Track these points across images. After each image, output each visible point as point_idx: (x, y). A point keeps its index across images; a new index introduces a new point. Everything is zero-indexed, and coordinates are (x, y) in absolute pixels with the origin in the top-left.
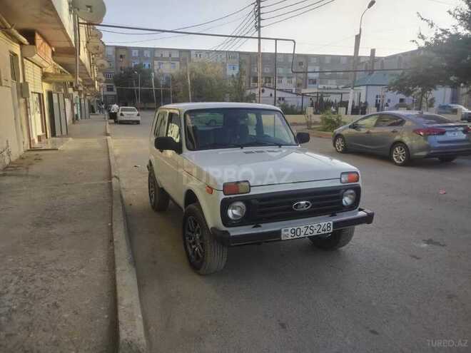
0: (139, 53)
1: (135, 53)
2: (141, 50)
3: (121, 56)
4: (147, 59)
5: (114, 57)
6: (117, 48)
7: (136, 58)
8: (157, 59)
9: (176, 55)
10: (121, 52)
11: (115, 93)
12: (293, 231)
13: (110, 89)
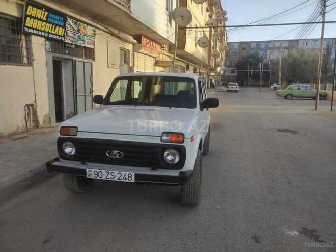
0: (257, 45)
1: (253, 46)
2: (258, 43)
3: (243, 49)
4: (261, 49)
5: (238, 49)
6: (241, 43)
7: (253, 49)
8: (271, 49)
9: (286, 45)
10: (243, 45)
11: (235, 74)
12: (96, 173)
13: (233, 72)
